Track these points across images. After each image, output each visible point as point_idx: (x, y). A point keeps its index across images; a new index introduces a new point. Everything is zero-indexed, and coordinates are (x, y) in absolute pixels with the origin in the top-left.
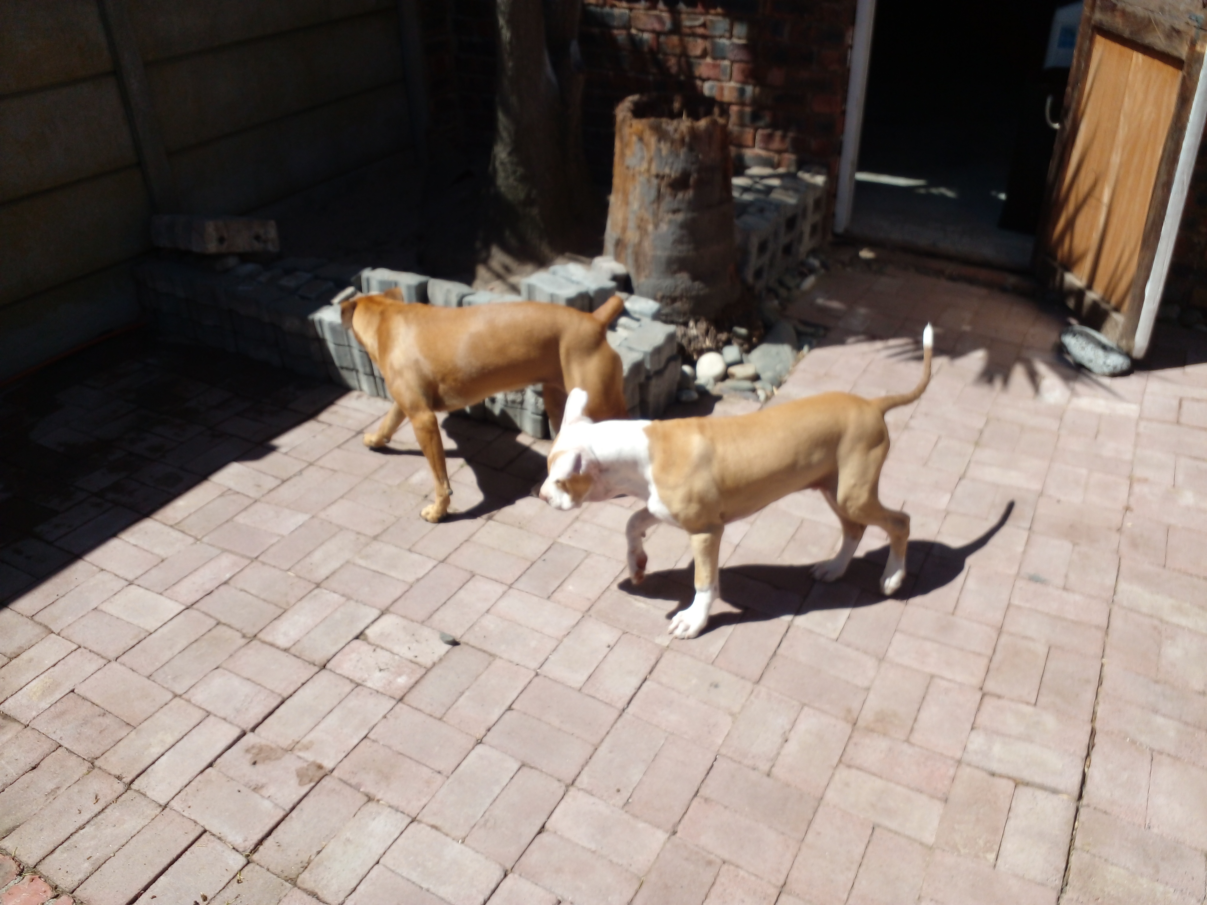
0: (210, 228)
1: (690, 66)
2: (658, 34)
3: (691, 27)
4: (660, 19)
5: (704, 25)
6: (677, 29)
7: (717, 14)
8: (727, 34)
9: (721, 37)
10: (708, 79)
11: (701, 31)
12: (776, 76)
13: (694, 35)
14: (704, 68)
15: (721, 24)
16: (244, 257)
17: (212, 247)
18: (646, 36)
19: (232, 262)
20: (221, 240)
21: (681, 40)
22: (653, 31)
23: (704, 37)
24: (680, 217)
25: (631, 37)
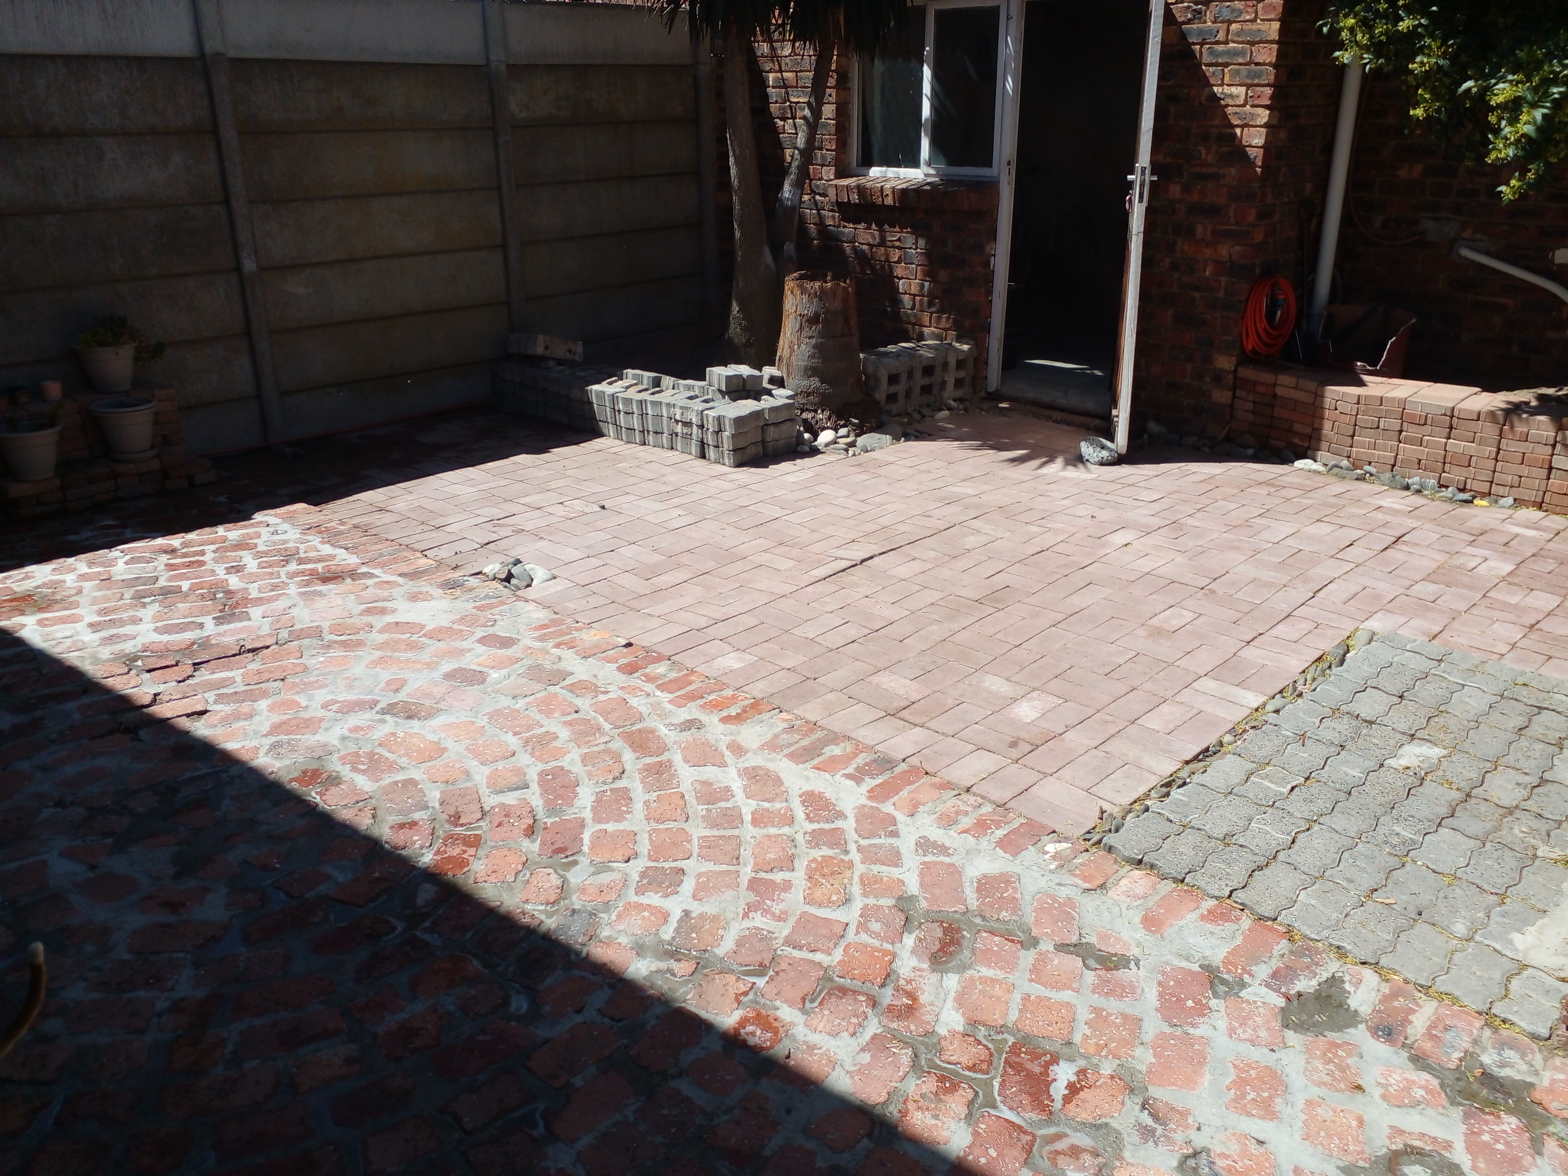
0: (541, 339)
1: (891, 269)
2: (871, 246)
3: (891, 241)
4: (872, 235)
5: (899, 240)
6: (883, 243)
7: (907, 233)
8: (914, 247)
9: (910, 248)
10: (902, 278)
11: (897, 244)
12: (943, 275)
13: (893, 247)
14: (899, 271)
15: (910, 240)
16: (560, 362)
17: (540, 350)
18: (865, 247)
19: (551, 363)
20: (547, 348)
21: (886, 250)
22: (868, 244)
23: (899, 248)
24: (814, 341)
25: (854, 249)
